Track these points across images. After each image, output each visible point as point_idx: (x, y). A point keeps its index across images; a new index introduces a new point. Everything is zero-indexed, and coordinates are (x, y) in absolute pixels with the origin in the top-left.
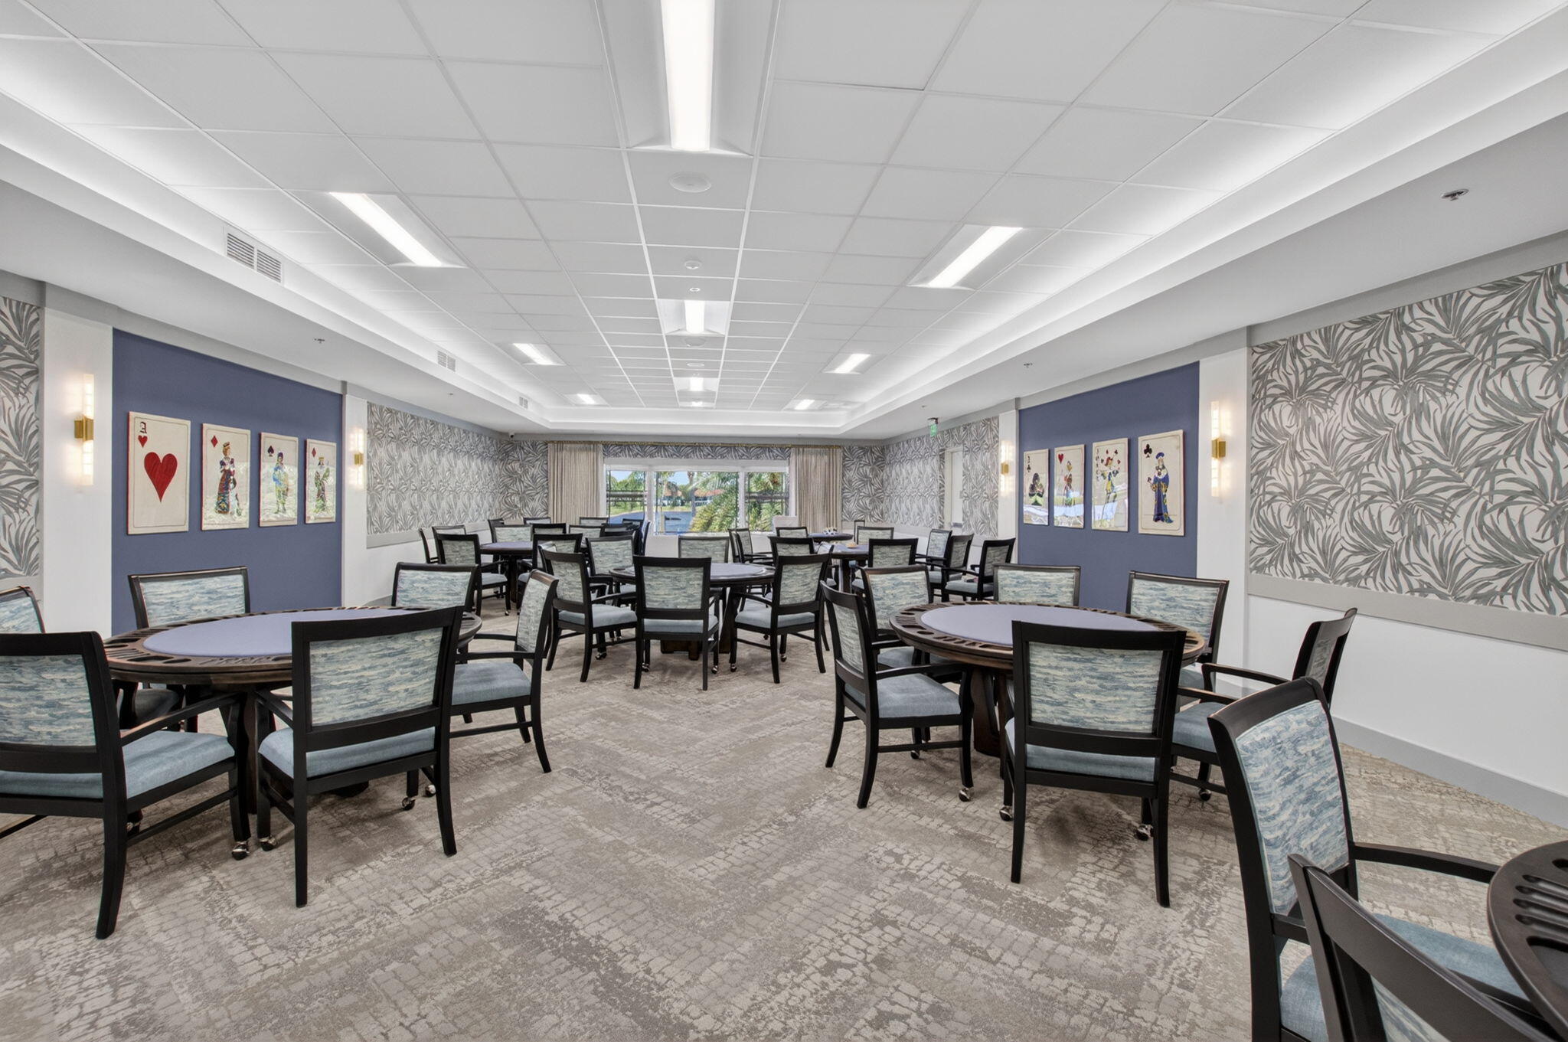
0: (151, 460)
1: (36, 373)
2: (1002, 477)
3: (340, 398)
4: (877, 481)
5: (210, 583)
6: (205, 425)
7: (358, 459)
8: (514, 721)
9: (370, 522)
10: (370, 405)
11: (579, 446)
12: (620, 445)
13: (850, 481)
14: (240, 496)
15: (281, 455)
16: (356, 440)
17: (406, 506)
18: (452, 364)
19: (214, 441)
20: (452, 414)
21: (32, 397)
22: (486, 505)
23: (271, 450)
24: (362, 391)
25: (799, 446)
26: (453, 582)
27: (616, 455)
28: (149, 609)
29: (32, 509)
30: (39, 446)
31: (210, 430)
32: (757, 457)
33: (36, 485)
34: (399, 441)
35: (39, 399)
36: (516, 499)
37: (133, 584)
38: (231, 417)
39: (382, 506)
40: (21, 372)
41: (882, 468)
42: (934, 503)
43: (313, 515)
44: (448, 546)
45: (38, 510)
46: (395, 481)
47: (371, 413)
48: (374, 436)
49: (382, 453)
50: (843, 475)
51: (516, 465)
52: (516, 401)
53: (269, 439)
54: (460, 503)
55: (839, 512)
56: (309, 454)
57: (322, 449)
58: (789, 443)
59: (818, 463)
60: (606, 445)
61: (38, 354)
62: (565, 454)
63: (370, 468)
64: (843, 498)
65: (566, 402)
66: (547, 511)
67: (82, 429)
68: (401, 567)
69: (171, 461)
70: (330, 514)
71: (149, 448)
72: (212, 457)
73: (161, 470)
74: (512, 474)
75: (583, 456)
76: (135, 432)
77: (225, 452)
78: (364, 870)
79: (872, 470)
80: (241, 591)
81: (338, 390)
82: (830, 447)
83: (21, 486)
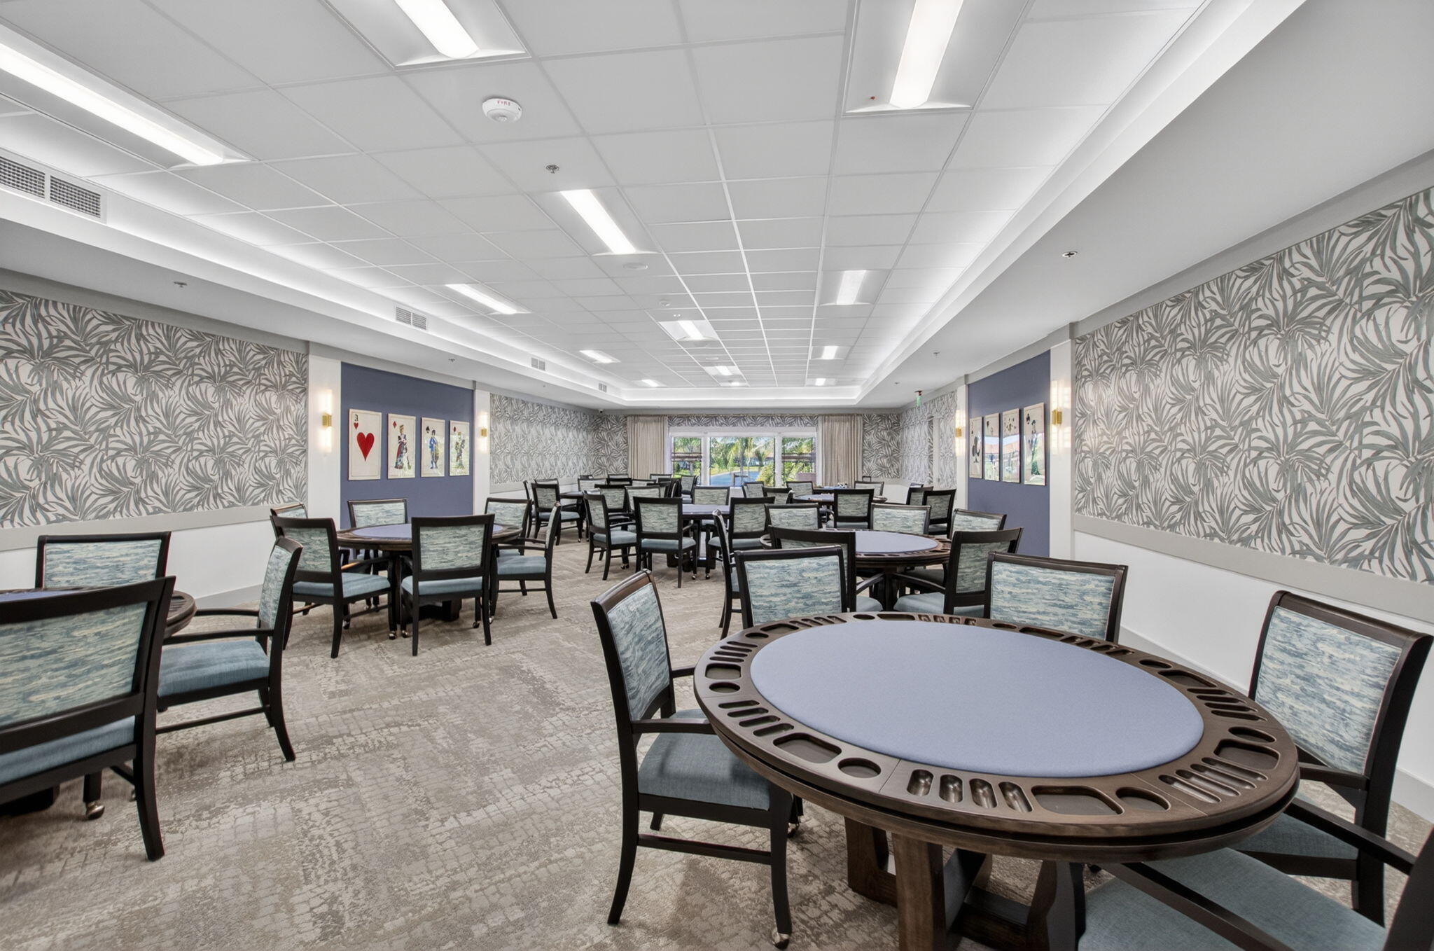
0: (361, 436)
1: (305, 391)
2: (957, 440)
3: (472, 392)
4: (893, 444)
5: (387, 507)
6: (390, 415)
7: (483, 432)
8: (544, 587)
9: (492, 476)
10: (492, 396)
11: (649, 419)
12: (680, 417)
13: (869, 445)
14: (409, 456)
15: (434, 431)
16: (483, 419)
17: (518, 465)
18: (542, 366)
19: (395, 424)
20: (553, 398)
21: (303, 403)
22: (581, 464)
23: (428, 429)
24: (486, 387)
25: (826, 415)
26: (516, 509)
27: (678, 424)
28: (357, 519)
29: (303, 465)
30: (306, 431)
31: (393, 417)
32: (791, 425)
33: (305, 452)
34: (513, 420)
35: (306, 405)
36: (604, 459)
37: (350, 505)
38: (404, 409)
39: (501, 465)
40: (298, 391)
41: (897, 432)
42: (925, 461)
43: (455, 472)
44: (539, 491)
45: (306, 464)
46: (510, 447)
47: (493, 401)
48: (495, 417)
49: (500, 427)
50: (864, 439)
51: (605, 434)
52: (596, 388)
53: (427, 422)
54: (559, 463)
55: (860, 468)
56: (452, 430)
57: (461, 427)
58: (817, 413)
59: (842, 430)
60: (670, 418)
61: (306, 380)
62: (639, 426)
63: (492, 438)
64: (863, 457)
65: (636, 386)
66: (626, 468)
67: (326, 420)
68: (489, 500)
69: (371, 437)
70: (466, 472)
71: (359, 430)
72: (394, 434)
73: (366, 443)
74: (601, 442)
75: (654, 425)
76: (352, 421)
77: (401, 431)
78: (446, 647)
79: (889, 434)
80: (403, 512)
81: (470, 387)
82: (851, 415)
83: (298, 453)
